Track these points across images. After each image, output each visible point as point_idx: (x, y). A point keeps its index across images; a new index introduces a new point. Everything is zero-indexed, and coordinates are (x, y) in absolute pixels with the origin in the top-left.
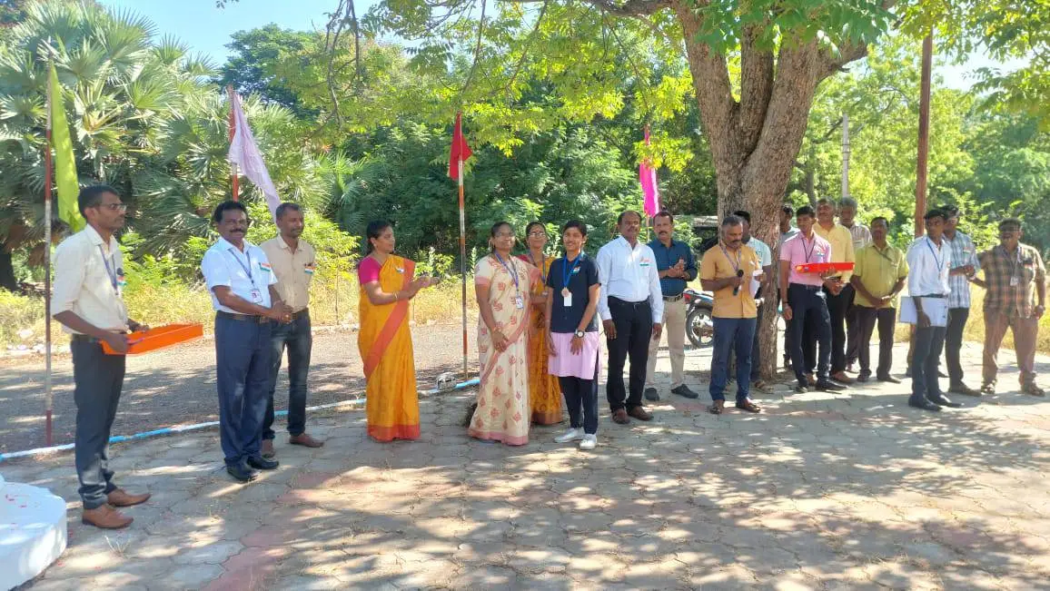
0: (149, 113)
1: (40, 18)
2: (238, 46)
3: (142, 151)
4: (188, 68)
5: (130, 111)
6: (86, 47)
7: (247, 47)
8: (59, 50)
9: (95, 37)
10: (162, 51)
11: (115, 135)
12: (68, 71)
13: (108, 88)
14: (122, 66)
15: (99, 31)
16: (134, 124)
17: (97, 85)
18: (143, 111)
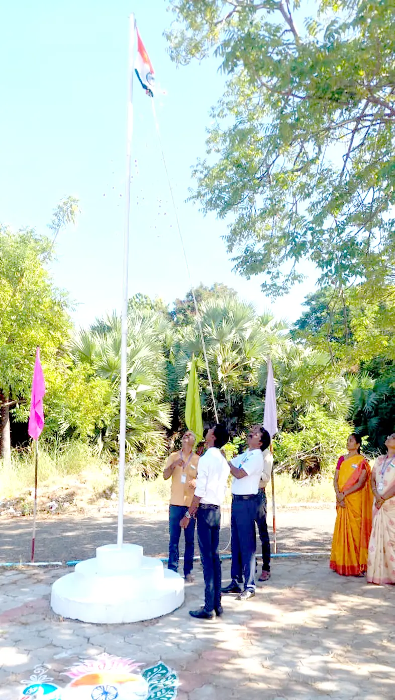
0: (253, 360)
1: (205, 311)
2: (308, 303)
3: (249, 384)
4: (276, 326)
5: (244, 359)
6: (224, 324)
7: (313, 303)
8: (212, 328)
9: (229, 317)
10: (262, 318)
11: (235, 375)
12: (215, 340)
13: (235, 346)
14: (241, 332)
15: (231, 314)
16: (246, 368)
17: (229, 345)
18: (250, 358)
